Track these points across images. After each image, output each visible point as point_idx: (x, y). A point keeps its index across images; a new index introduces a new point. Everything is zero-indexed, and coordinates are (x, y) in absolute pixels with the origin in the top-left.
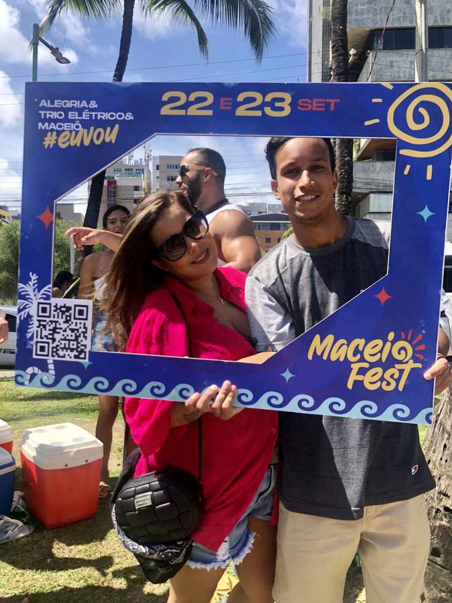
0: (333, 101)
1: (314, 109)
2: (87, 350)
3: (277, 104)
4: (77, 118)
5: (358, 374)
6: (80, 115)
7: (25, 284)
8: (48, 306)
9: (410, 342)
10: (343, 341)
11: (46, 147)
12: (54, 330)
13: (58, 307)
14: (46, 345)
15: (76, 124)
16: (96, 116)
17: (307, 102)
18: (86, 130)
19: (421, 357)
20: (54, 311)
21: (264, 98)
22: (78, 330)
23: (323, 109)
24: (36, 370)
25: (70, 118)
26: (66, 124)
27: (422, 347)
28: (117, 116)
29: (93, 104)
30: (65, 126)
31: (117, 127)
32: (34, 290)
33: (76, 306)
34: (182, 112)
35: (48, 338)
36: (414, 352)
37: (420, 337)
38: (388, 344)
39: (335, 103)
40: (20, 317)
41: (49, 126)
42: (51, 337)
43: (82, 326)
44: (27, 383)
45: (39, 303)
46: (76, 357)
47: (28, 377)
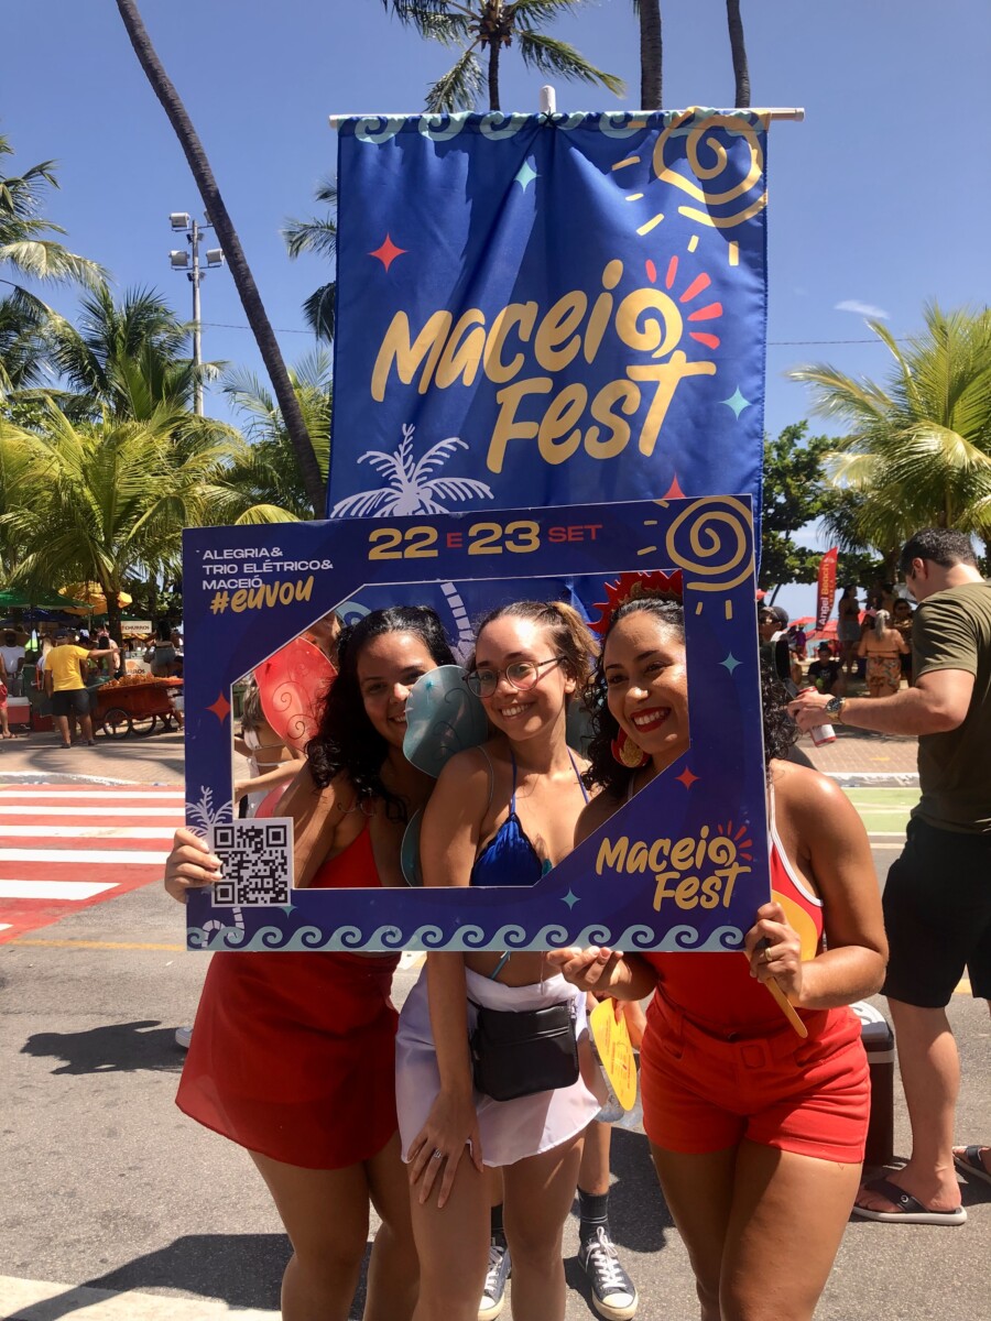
0: (593, 528)
1: (570, 539)
2: (287, 889)
3: (522, 537)
4: (256, 571)
5: (667, 888)
6: (260, 567)
7: (195, 803)
8: (229, 831)
9: (731, 838)
10: (641, 844)
11: (215, 612)
12: (240, 865)
13: (244, 831)
14: (230, 887)
15: (254, 580)
16: (282, 567)
17: (561, 532)
18: (269, 587)
19: (749, 857)
20: (239, 837)
21: (504, 530)
22: (273, 861)
23: (582, 539)
24: (217, 924)
25: (245, 571)
26: (240, 580)
27: (748, 843)
28: (310, 565)
29: (277, 552)
30: (240, 583)
31: (311, 579)
32: (208, 811)
33: (268, 827)
34: (397, 555)
35: (231, 877)
36: (738, 851)
37: (744, 829)
38: (703, 844)
39: (597, 529)
41: (217, 584)
42: (235, 874)
43: (279, 855)
44: (205, 944)
45: (216, 829)
46: (273, 900)
47: (207, 935)
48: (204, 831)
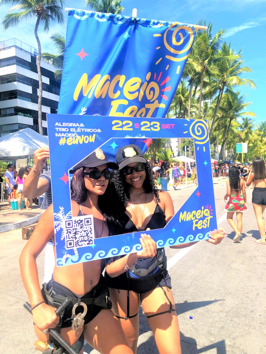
0: (173, 125)
1: (167, 128)
2: (92, 239)
6: (76, 130)
7: (57, 213)
8: (71, 222)
9: (208, 209)
10: (189, 213)
11: (61, 145)
12: (75, 233)
13: (76, 221)
14: (72, 242)
15: (75, 134)
16: (84, 130)
17: (164, 126)
18: (80, 137)
19: (212, 214)
21: (150, 124)
22: (87, 231)
24: (68, 256)
25: (71, 131)
26: (70, 134)
27: (212, 210)
28: (93, 130)
29: (82, 125)
30: (69, 135)
31: (94, 135)
32: (63, 215)
33: (85, 219)
34: (121, 129)
36: (210, 212)
37: (211, 206)
38: (202, 211)
40: (57, 230)
41: (61, 135)
42: (74, 237)
43: (89, 228)
45: (66, 221)
46: (88, 244)
47: (65, 260)
48: (62, 223)
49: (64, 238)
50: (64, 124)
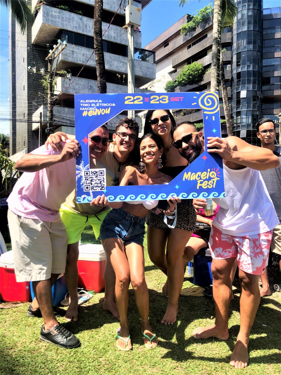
0: (181, 98)
1: (176, 100)
2: (104, 186)
3: (164, 99)
4: (95, 106)
5: (200, 184)
6: (96, 105)
7: (79, 165)
8: (89, 172)
9: (215, 171)
10: (194, 173)
11: (84, 116)
13: (93, 172)
15: (94, 108)
16: (102, 105)
17: (173, 99)
18: (98, 110)
19: (219, 176)
20: (91, 173)
21: (159, 97)
22: (101, 180)
23: (179, 100)
24: (85, 196)
25: (92, 106)
27: (219, 173)
28: (109, 105)
29: (100, 101)
30: (90, 108)
31: (110, 108)
32: (83, 167)
33: (99, 171)
34: (132, 103)
36: (217, 175)
37: (218, 169)
38: (208, 173)
40: (78, 177)
41: (84, 109)
43: (102, 178)
44: (82, 201)
45: (85, 171)
46: (101, 189)
47: (82, 199)
48: (82, 172)
49: (83, 183)
50: (87, 101)
